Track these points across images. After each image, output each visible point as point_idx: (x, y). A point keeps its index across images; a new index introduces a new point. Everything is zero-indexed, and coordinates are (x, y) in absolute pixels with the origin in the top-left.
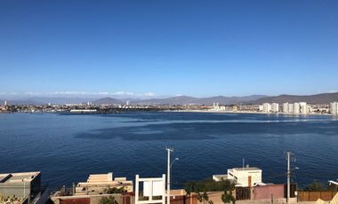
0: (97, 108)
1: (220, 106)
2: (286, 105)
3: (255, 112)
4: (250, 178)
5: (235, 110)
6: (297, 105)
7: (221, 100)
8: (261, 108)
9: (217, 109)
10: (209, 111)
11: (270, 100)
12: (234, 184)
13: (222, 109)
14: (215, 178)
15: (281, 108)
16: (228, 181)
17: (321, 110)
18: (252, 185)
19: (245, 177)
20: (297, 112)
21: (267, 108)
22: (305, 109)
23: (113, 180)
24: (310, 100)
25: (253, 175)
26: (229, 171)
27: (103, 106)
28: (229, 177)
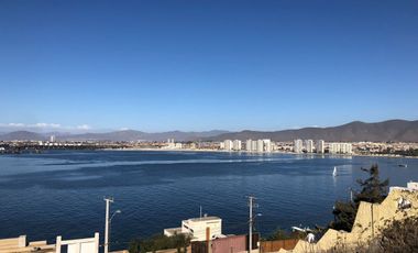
0: (6, 146)
1: (175, 143)
2: (249, 142)
3: (216, 150)
4: (208, 229)
5: (193, 148)
6: (260, 142)
7: (177, 136)
8: (222, 145)
9: (172, 147)
10: (162, 149)
11: (232, 136)
12: (189, 239)
13: (178, 147)
14: (167, 233)
15: (244, 146)
16: (182, 236)
17: (285, 148)
18: (211, 238)
19: (202, 229)
20: (261, 150)
21: (229, 146)
22: (269, 147)
23: (27, 245)
24: (274, 136)
25: (212, 226)
26: (183, 223)
27: (15, 142)
28: (184, 230)
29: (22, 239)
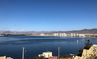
0: (4, 35)
1: (43, 34)
2: (60, 34)
3: (52, 36)
4: (49, 55)
5: (47, 35)
6: (63, 34)
7: (44, 32)
8: (54, 34)
9: (42, 35)
10: (40, 35)
11: (56, 32)
12: (44, 57)
13: (44, 35)
14: (39, 56)
15: (59, 35)
16: (42, 56)
17: (69, 35)
18: (49, 57)
19: (47, 54)
20: (63, 36)
21: (55, 35)
22: (65, 35)
24: (66, 32)
25: (50, 54)
26: (43, 53)
27: (6, 34)
29: (5, 57)
